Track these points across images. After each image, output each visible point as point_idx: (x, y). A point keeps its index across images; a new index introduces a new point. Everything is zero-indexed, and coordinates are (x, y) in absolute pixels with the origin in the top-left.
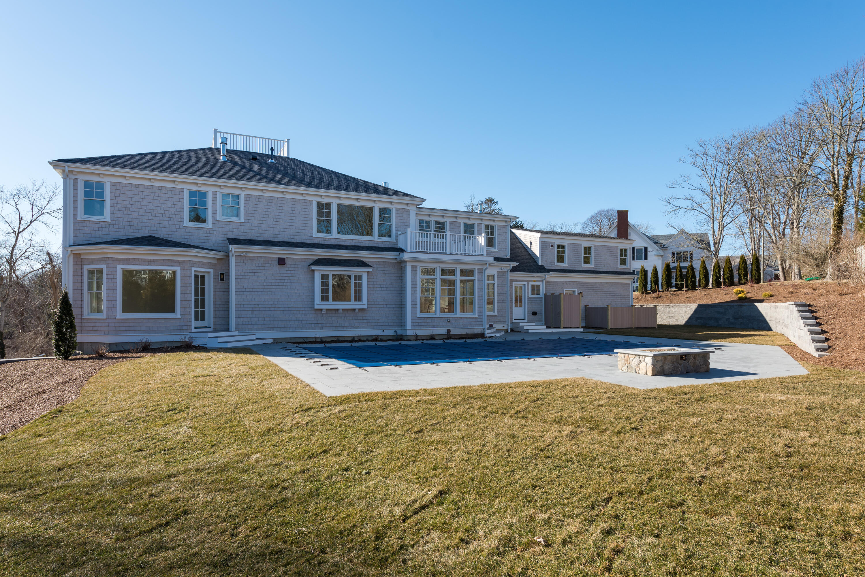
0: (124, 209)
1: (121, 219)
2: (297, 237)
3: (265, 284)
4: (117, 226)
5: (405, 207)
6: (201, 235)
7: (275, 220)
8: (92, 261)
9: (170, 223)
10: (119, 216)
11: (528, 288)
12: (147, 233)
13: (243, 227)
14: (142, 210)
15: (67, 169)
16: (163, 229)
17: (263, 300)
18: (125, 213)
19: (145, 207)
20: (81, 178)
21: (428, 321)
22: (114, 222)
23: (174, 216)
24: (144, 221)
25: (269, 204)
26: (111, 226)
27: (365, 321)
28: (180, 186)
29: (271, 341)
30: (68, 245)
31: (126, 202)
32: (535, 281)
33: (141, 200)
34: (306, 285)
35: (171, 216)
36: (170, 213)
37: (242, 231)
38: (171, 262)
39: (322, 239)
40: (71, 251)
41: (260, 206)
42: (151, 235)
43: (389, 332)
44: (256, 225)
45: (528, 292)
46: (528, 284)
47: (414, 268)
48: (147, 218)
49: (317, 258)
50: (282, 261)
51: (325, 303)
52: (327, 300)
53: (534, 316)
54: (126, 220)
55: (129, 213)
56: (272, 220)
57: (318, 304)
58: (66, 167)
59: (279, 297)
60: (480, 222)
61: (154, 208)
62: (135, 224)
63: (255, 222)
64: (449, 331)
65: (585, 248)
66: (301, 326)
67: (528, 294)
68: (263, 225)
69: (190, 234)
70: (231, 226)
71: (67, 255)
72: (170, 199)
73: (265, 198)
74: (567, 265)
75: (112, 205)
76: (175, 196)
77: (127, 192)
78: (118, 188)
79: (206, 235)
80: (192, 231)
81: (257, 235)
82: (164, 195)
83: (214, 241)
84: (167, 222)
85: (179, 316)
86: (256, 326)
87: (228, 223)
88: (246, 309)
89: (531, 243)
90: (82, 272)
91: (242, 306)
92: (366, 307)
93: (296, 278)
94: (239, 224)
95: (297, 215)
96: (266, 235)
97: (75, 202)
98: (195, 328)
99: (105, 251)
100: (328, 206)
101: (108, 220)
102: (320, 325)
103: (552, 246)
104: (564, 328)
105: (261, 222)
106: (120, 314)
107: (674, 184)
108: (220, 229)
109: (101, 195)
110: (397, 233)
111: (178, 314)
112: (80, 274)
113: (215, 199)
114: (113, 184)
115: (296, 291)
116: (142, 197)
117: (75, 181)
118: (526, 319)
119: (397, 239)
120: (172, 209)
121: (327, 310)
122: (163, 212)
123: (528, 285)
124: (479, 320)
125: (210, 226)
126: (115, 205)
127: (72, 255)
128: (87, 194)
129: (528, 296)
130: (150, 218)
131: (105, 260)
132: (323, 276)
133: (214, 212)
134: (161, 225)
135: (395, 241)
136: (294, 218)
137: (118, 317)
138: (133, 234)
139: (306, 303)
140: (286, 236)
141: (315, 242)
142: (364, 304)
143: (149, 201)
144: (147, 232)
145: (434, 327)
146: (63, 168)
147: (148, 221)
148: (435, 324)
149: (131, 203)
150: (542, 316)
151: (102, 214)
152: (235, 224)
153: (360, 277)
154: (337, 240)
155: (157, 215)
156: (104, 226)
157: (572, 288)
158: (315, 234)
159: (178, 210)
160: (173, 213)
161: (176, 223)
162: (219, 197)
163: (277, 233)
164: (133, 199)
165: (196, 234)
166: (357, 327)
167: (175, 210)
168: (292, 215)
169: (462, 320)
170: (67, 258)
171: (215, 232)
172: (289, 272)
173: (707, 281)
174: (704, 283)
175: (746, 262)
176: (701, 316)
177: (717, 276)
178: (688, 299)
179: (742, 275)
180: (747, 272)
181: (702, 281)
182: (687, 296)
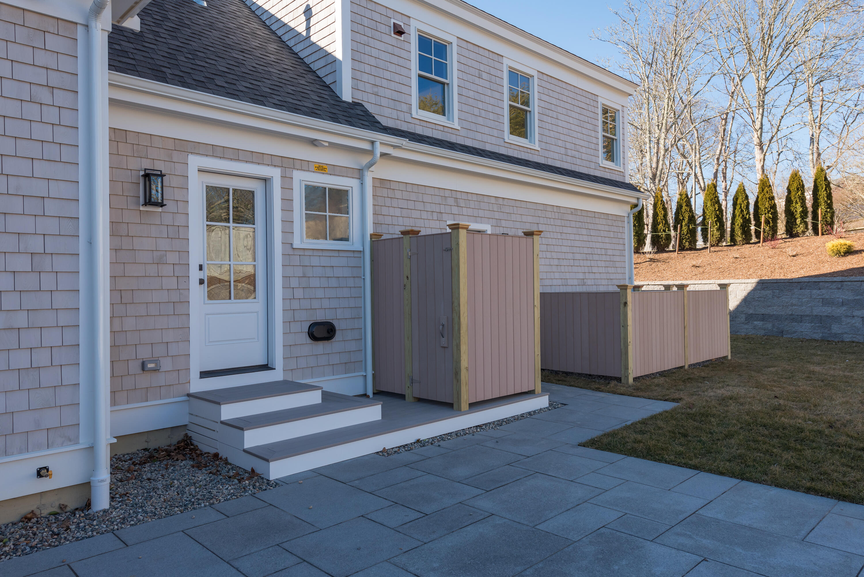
11: (287, 201)
32: (321, 168)
45: (287, 222)
46: (286, 178)
53: (321, 347)
65: (512, 74)
67: (288, 232)
74: (456, 124)
89: (308, 12)
103: (399, 32)
104: (475, 406)
118: (279, 362)
123: (287, 188)
129: (288, 244)
150: (362, 339)
173: (721, 228)
174: (717, 234)
175: (803, 186)
176: (763, 311)
177: (744, 218)
178: (701, 270)
179: (798, 216)
180: (807, 208)
181: (713, 231)
182: (694, 263)
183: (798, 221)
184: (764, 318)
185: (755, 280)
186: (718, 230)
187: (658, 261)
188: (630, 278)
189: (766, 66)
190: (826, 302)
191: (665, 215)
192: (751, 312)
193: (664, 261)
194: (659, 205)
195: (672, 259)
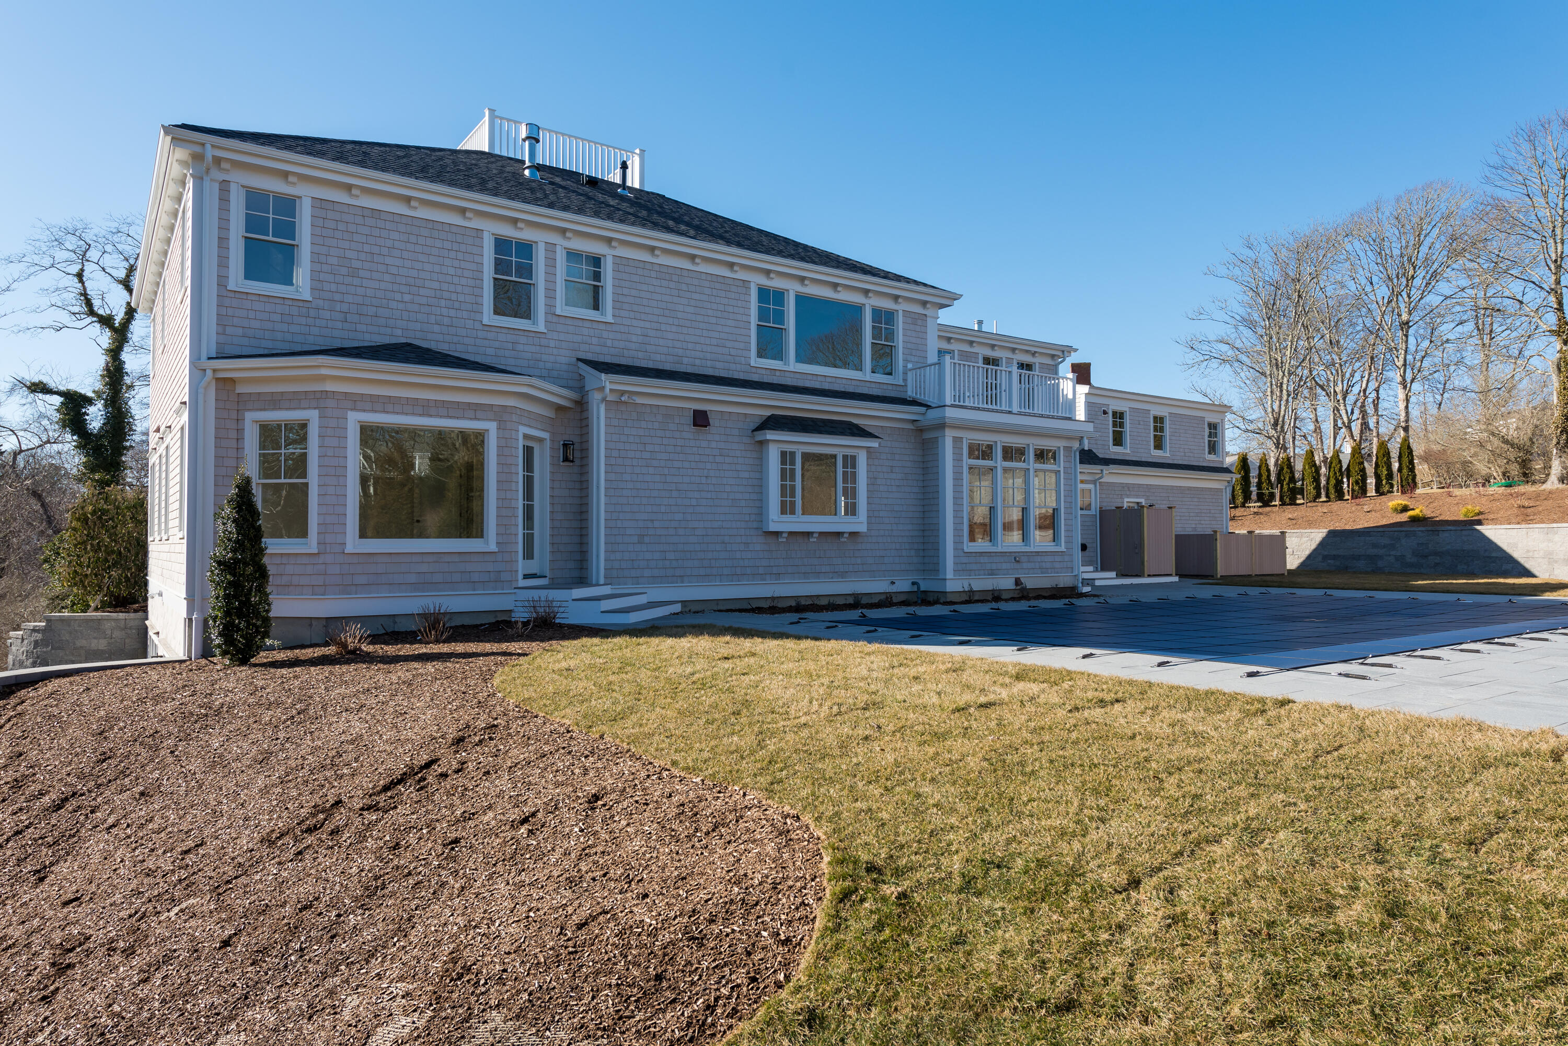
0: (344, 271)
1: (337, 297)
2: (719, 365)
3: (666, 471)
4: (327, 315)
5: (918, 309)
6: (521, 347)
7: (676, 322)
8: (275, 401)
9: (452, 313)
10: (333, 287)
12: (399, 336)
13: (611, 335)
14: (387, 277)
15: (210, 153)
16: (436, 328)
17: (663, 509)
18: (348, 280)
19: (394, 270)
20: (240, 180)
21: (983, 559)
22: (321, 302)
23: (461, 298)
24: (393, 305)
25: (664, 283)
26: (312, 313)
27: (859, 561)
28: (476, 223)
29: (677, 608)
30: (204, 356)
31: (349, 254)
33: (385, 251)
34: (746, 475)
35: (454, 297)
36: (452, 288)
37: (609, 343)
38: (475, 410)
39: (768, 372)
40: (214, 371)
41: (645, 287)
42: (409, 341)
43: (903, 585)
44: (639, 331)
47: (957, 441)
48: (398, 296)
49: (768, 413)
50: (701, 419)
51: (788, 518)
52: (793, 512)
53: (1083, 553)
54: (349, 298)
55: (356, 281)
56: (671, 321)
57: (777, 521)
58: (208, 147)
59: (694, 502)
60: (1010, 355)
61: (414, 273)
62: (371, 311)
63: (635, 323)
64: (1018, 582)
65: (1155, 418)
66: (739, 571)
68: (651, 333)
69: (497, 344)
70: (585, 332)
71: (203, 384)
72: (453, 255)
73: (656, 268)
74: (1128, 451)
75: (316, 258)
76: (463, 248)
77: (352, 228)
78: (330, 215)
79: (533, 349)
80: (502, 337)
81: (640, 355)
82: (438, 244)
83: (549, 366)
84: (445, 312)
85: (493, 547)
86: (647, 573)
87: (580, 323)
88: (628, 532)
90: (240, 431)
91: (619, 524)
92: (863, 528)
93: (728, 460)
94: (602, 327)
95: (719, 314)
96: (658, 357)
97: (223, 241)
98: (526, 577)
99: (324, 371)
100: (779, 296)
101: (306, 295)
102: (775, 570)
103: (1104, 413)
104: (1149, 576)
105: (648, 325)
106: (353, 543)
107: (1200, 314)
108: (562, 337)
109: (288, 229)
110: (905, 367)
111: (490, 543)
112: (233, 434)
113: (551, 263)
114: (319, 203)
115: (728, 489)
116: (389, 243)
117: (224, 187)
119: (905, 380)
120: (456, 280)
121: (791, 533)
122: (436, 285)
124: (1067, 558)
125: (541, 328)
126: (323, 259)
127: (214, 382)
128: (252, 224)
130: (407, 298)
131: (318, 399)
132: (783, 454)
133: (550, 294)
134: (432, 319)
135: (901, 383)
136: (713, 320)
137: (349, 549)
138: (367, 337)
139: (747, 518)
140: (698, 362)
141: (755, 378)
142: (859, 523)
143: (405, 254)
144: (399, 332)
145: (992, 573)
146: (198, 149)
147: (401, 306)
148: (994, 566)
149: (363, 256)
150: (1096, 552)
151: (287, 280)
152: (595, 325)
153: (854, 458)
154: (797, 376)
155: (422, 291)
156: (295, 311)
157: (1137, 496)
158: (755, 361)
159: (471, 282)
160: (459, 289)
161: (465, 314)
162: (561, 257)
163: (680, 352)
164: (367, 248)
165: (510, 346)
166: (843, 574)
167: (464, 281)
168: (710, 312)
169: (1039, 559)
170: (201, 391)
171: (552, 344)
172: (714, 445)
173: (1318, 488)
174: (1314, 492)
175: (1389, 453)
176: (1334, 553)
177: (1337, 479)
178: (1294, 522)
179: (1383, 478)
180: (1392, 471)
181: (1310, 488)
182: (1290, 516)
183: (1384, 482)
184: (1335, 557)
185: (1326, 531)
186: (1314, 488)
187: (1261, 514)
188: (1227, 528)
189: (1409, 298)
190: (1375, 546)
191: (1269, 476)
192: (1326, 553)
193: (1267, 514)
194: (1264, 468)
195: (1273, 512)
